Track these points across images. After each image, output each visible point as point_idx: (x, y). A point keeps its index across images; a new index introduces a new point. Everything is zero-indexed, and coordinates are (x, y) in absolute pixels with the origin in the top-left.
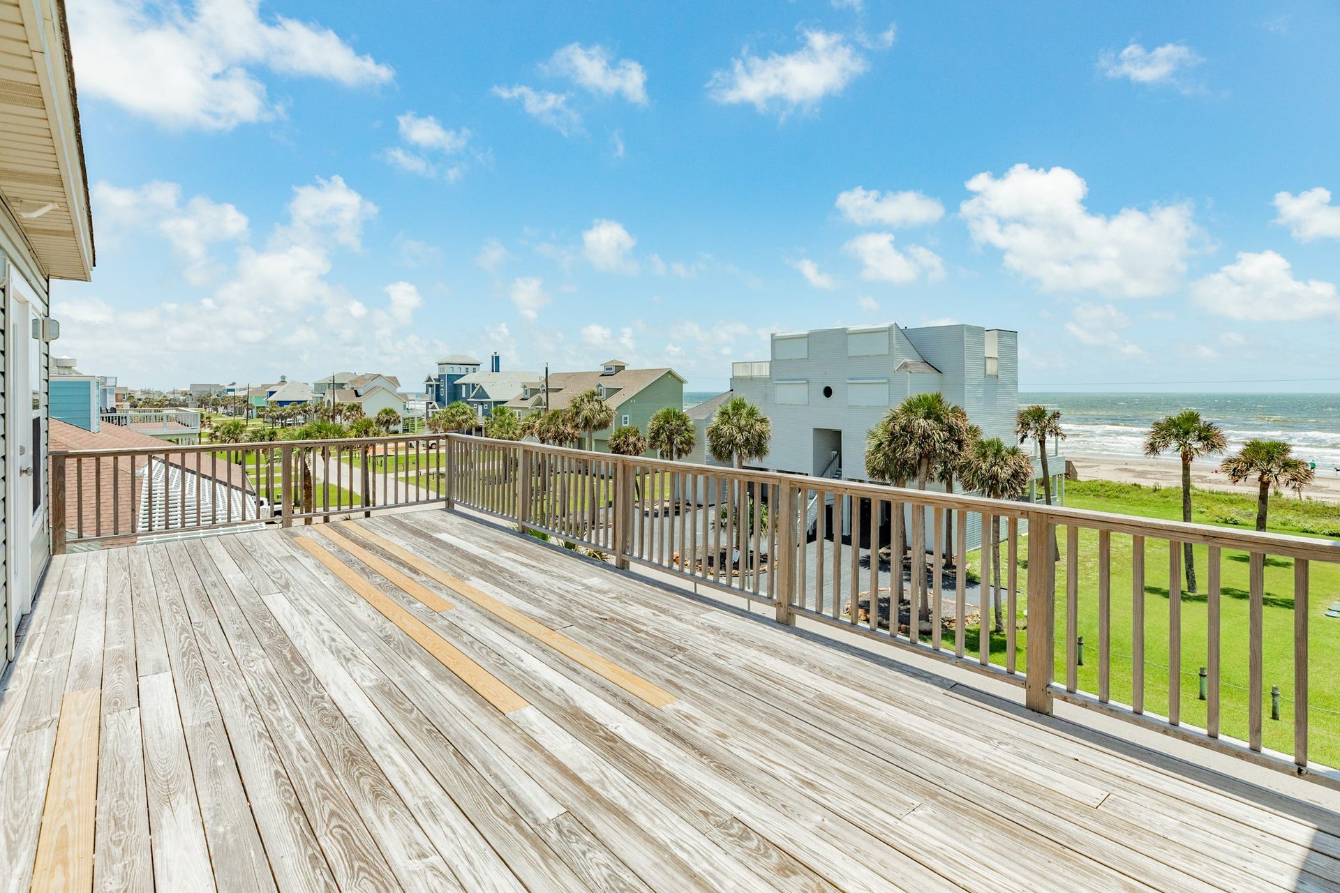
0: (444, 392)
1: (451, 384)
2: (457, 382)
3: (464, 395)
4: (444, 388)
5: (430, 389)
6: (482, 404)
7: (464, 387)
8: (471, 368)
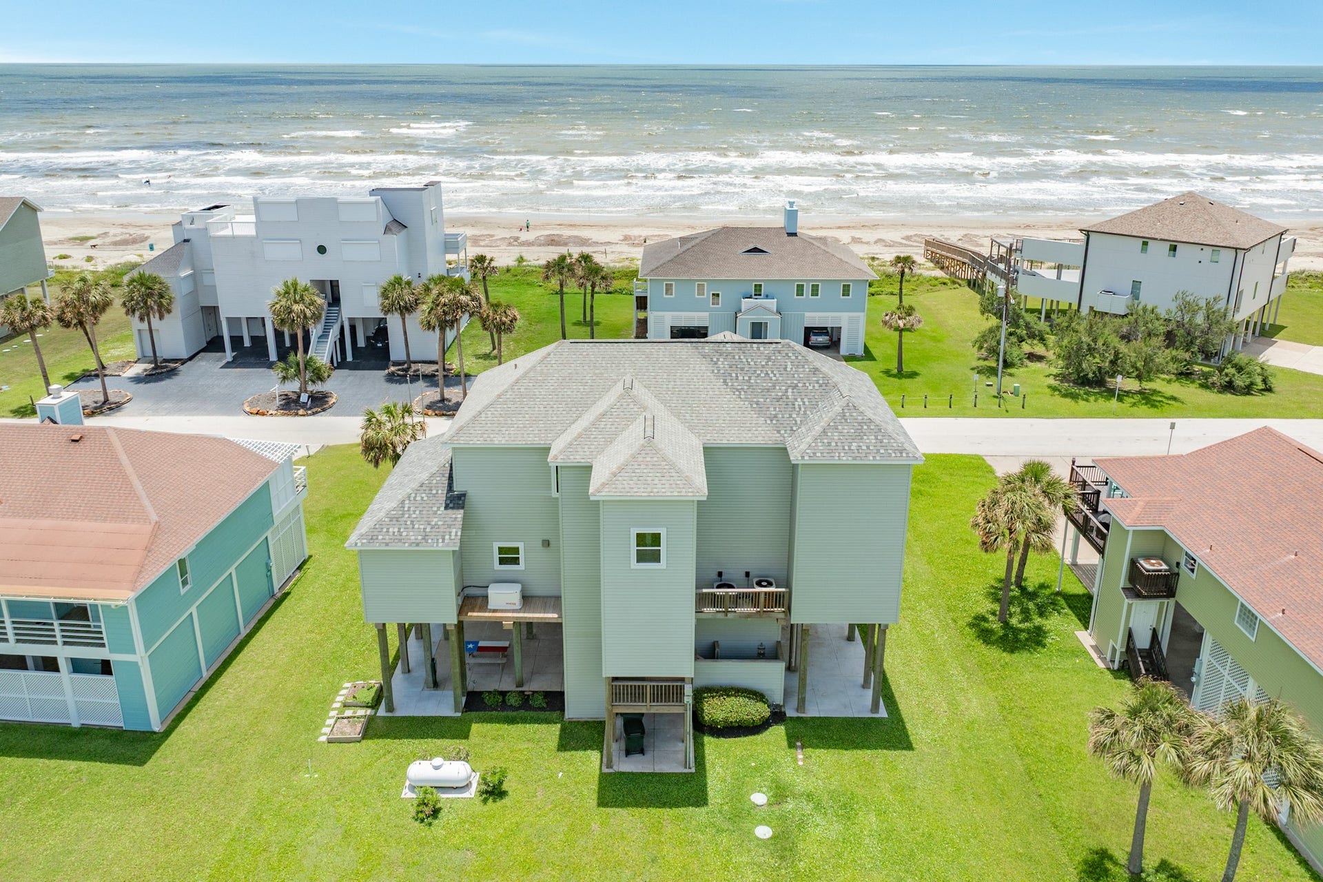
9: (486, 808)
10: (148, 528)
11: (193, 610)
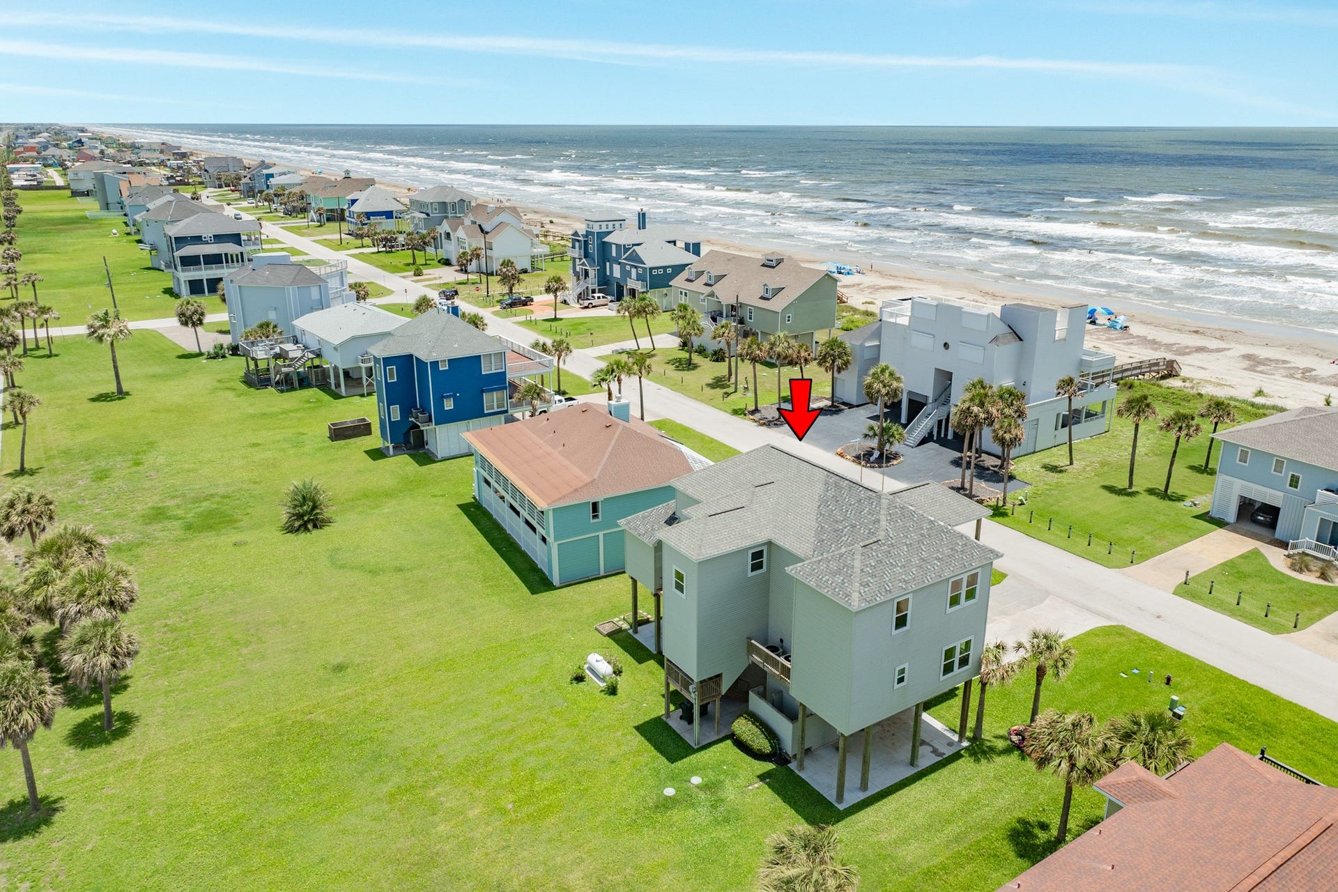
0: (593, 248)
1: (599, 241)
2: (606, 240)
3: (614, 254)
4: (593, 244)
5: (577, 244)
6: (636, 267)
7: (614, 246)
8: (617, 224)
9: (599, 694)
10: (587, 479)
11: (601, 534)
